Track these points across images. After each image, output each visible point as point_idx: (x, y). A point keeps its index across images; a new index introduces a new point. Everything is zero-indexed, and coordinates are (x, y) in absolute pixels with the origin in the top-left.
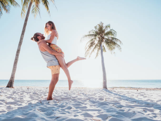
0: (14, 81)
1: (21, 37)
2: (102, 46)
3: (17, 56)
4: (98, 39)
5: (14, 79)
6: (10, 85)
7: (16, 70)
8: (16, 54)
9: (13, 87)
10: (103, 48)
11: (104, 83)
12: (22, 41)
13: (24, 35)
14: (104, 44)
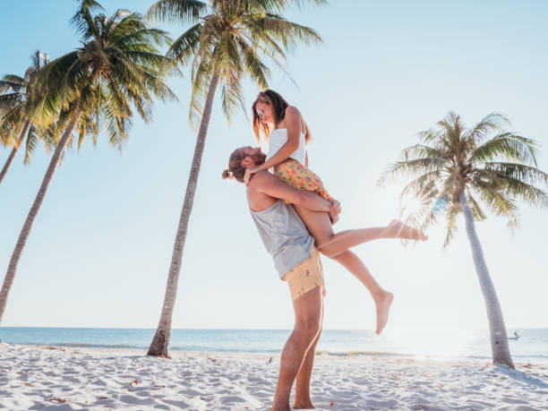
0: (169, 335)
1: (188, 189)
2: (468, 199)
3: (177, 249)
4: (445, 175)
5: (169, 329)
6: (159, 347)
7: (175, 296)
8: (176, 244)
9: (166, 356)
10: (471, 205)
11: (497, 343)
12: (192, 203)
13: (196, 181)
14: (471, 191)
